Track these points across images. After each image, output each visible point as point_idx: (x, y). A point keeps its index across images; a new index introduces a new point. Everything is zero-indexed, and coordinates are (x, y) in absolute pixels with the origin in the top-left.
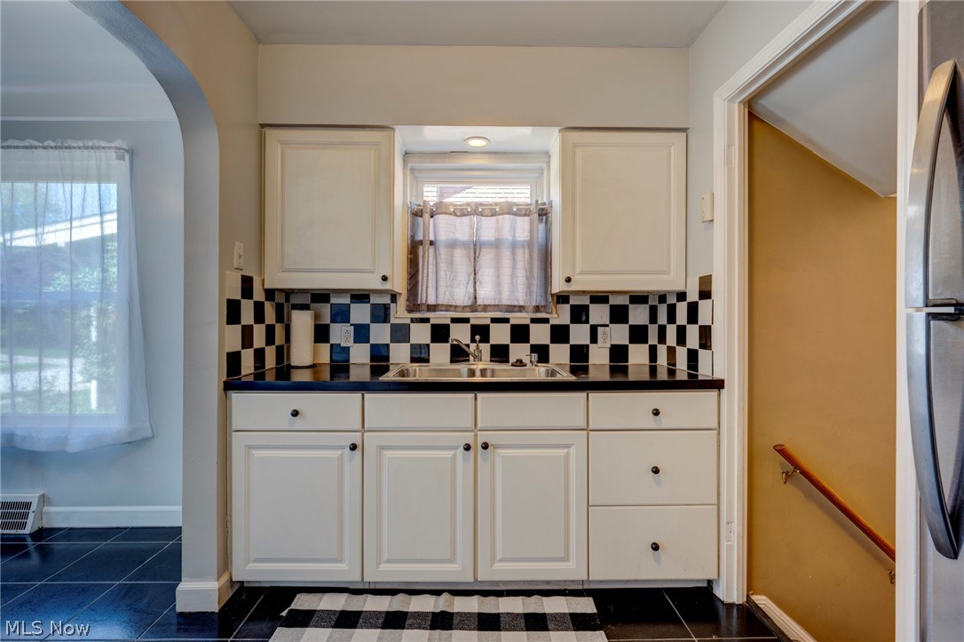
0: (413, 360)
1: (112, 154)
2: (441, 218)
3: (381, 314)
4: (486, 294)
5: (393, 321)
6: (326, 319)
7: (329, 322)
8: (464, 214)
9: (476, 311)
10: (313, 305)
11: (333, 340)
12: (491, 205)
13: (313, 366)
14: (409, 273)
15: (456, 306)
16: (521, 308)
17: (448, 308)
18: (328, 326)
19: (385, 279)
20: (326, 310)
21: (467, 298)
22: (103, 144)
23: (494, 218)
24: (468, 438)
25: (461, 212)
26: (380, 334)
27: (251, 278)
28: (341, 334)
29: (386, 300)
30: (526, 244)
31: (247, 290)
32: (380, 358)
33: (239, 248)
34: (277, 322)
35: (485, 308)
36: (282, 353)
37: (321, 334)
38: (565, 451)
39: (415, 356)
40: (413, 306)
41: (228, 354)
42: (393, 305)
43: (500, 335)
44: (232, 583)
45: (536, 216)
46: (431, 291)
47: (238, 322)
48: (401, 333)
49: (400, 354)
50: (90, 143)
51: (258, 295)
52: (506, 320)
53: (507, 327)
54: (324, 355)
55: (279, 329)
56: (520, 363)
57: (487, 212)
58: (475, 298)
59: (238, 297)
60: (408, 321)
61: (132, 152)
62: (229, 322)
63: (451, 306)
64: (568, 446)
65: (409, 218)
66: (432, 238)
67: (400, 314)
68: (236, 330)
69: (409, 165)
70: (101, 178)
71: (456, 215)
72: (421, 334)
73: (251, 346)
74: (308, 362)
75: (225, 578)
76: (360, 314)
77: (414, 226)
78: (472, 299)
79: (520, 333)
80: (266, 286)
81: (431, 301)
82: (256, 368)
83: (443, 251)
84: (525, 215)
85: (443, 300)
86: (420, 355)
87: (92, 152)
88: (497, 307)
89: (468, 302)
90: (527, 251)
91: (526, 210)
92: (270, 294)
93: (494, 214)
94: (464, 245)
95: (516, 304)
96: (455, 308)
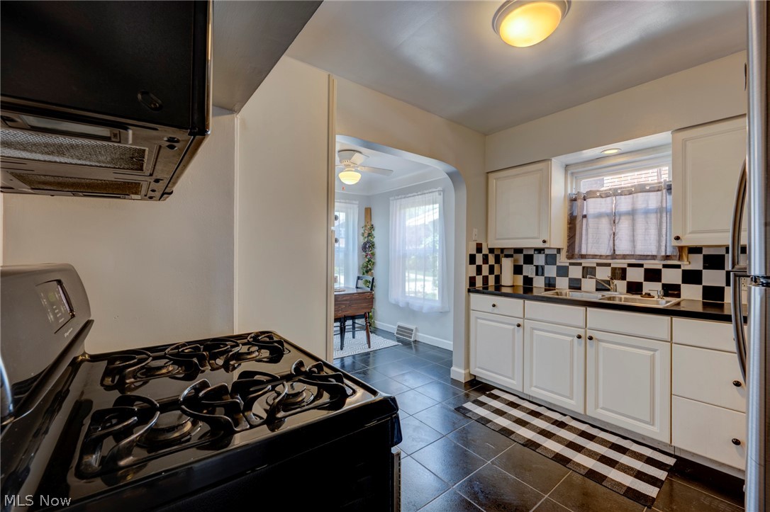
0: (571, 288)
1: (437, 193)
2: (590, 201)
3: (551, 259)
4: (623, 247)
5: (558, 264)
6: (521, 262)
7: (522, 264)
8: (608, 196)
9: (615, 259)
10: (514, 255)
11: (525, 274)
12: (628, 187)
13: (513, 286)
14: (568, 236)
15: (601, 256)
16: (654, 257)
17: (594, 256)
18: (522, 266)
19: (544, 242)
20: (520, 258)
21: (609, 251)
22: (434, 190)
23: (631, 196)
24: (581, 332)
25: (606, 195)
26: (551, 271)
27: (481, 244)
28: (529, 270)
29: (555, 252)
30: (658, 211)
31: (479, 249)
32: (550, 285)
33: (475, 231)
34: (496, 263)
35: (624, 257)
36: (498, 279)
37: (518, 270)
38: (652, 353)
39: (572, 285)
40: (571, 255)
41: (470, 277)
42: (558, 255)
43: (636, 275)
44: (471, 375)
45: (664, 191)
46: (584, 246)
47: (475, 263)
48: (563, 271)
49: (562, 284)
50: (430, 191)
51: (485, 251)
52: (641, 266)
53: (641, 271)
54: (520, 280)
55: (496, 267)
56: (649, 295)
57: (626, 193)
58: (614, 250)
59: (474, 252)
60: (568, 264)
61: (443, 191)
62: (470, 264)
63: (596, 255)
64: (655, 350)
65: (567, 203)
66: (585, 213)
67: (562, 260)
68: (474, 267)
69: (569, 172)
70: (434, 203)
71: (602, 197)
72: (575, 272)
73: (481, 274)
74: (510, 283)
75: (467, 371)
76: (539, 260)
77: (571, 207)
78: (612, 251)
79: (653, 275)
80: (489, 247)
81: (584, 252)
82: (483, 285)
83: (591, 221)
84: (658, 190)
85: (591, 252)
86: (575, 285)
87: (431, 194)
88: (632, 256)
89: (609, 253)
90: (659, 215)
91: (659, 187)
92: (491, 251)
93: (630, 193)
94: (608, 215)
95: (650, 254)
96: (601, 257)
